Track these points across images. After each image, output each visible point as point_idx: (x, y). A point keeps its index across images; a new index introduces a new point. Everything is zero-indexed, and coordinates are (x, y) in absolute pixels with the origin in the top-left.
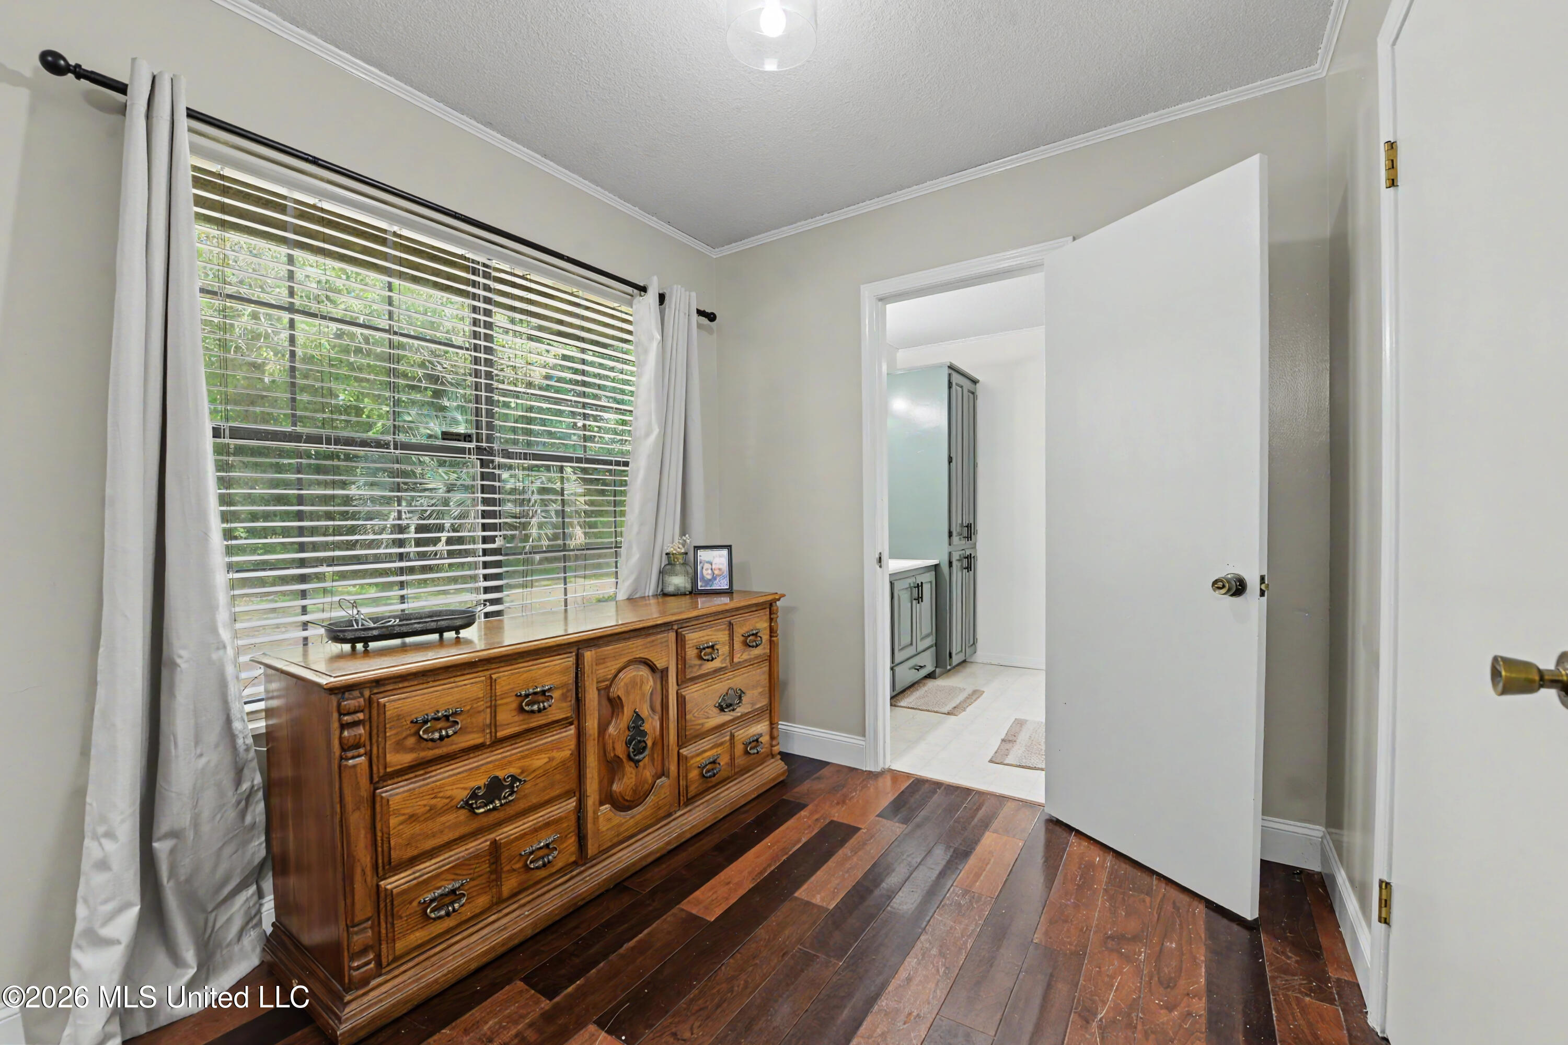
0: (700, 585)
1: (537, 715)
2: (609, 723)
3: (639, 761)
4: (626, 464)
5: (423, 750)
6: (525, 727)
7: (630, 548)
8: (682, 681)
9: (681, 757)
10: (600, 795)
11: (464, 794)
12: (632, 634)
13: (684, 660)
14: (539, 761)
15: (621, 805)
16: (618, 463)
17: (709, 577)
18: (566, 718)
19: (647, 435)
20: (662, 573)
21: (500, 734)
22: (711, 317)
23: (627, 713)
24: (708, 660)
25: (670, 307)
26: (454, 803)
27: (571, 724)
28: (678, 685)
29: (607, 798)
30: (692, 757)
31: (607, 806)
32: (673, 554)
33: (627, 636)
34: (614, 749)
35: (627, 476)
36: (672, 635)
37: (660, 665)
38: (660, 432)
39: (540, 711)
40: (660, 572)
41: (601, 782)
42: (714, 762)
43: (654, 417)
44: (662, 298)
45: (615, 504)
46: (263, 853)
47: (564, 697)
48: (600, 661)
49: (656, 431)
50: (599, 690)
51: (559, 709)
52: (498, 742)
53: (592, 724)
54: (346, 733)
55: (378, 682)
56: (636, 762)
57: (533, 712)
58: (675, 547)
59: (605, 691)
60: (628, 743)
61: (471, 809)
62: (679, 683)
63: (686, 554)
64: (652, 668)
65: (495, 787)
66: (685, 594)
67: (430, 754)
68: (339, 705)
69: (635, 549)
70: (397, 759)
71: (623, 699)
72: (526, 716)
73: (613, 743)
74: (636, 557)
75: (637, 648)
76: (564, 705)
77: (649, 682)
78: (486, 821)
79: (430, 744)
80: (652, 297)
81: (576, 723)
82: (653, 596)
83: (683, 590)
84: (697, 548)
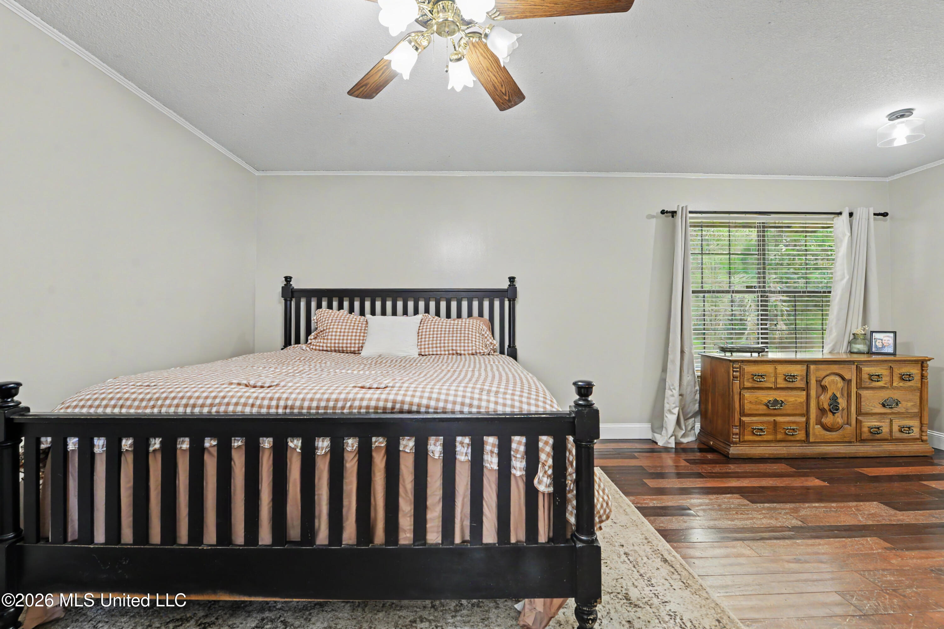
0: (874, 350)
1: (791, 383)
2: (821, 395)
3: (835, 413)
4: (830, 292)
5: (754, 383)
6: (787, 386)
7: (831, 331)
8: (859, 386)
9: (858, 421)
10: (816, 420)
11: (766, 401)
12: (832, 363)
13: (861, 379)
14: (792, 399)
15: (826, 428)
16: (824, 292)
17: (881, 346)
18: (802, 388)
19: (842, 279)
20: (850, 343)
21: (778, 386)
22: (885, 215)
23: (830, 394)
24: (875, 381)
25: (856, 219)
26: (762, 402)
27: (804, 390)
28: (857, 388)
29: (819, 423)
30: (864, 422)
31: (819, 426)
32: (857, 334)
33: (830, 363)
34: (823, 405)
35: (830, 298)
36: (854, 367)
37: (847, 377)
38: (849, 279)
39: (792, 381)
40: (849, 342)
41: (817, 416)
42: (878, 428)
43: (846, 271)
44: (851, 215)
45: (822, 310)
46: (697, 409)
47: (802, 380)
48: (817, 370)
49: (847, 277)
50: (817, 381)
51: (800, 383)
52: (777, 389)
53: (813, 393)
54: (734, 373)
55: (743, 361)
56: (834, 414)
57: (790, 381)
58: (860, 331)
59: (819, 382)
60: (830, 405)
61: (768, 406)
62: (858, 388)
63: (865, 334)
64: (843, 378)
65: (776, 402)
66: (864, 353)
67: (756, 386)
68: (733, 366)
69: (834, 330)
70: (747, 384)
71: (828, 387)
72: (787, 382)
73: (823, 403)
74: (834, 334)
75: (835, 368)
76: (802, 382)
77: (840, 384)
78: (772, 412)
79: (756, 382)
80: (845, 215)
81: (806, 390)
82: (844, 353)
83: (862, 351)
84: (872, 332)
